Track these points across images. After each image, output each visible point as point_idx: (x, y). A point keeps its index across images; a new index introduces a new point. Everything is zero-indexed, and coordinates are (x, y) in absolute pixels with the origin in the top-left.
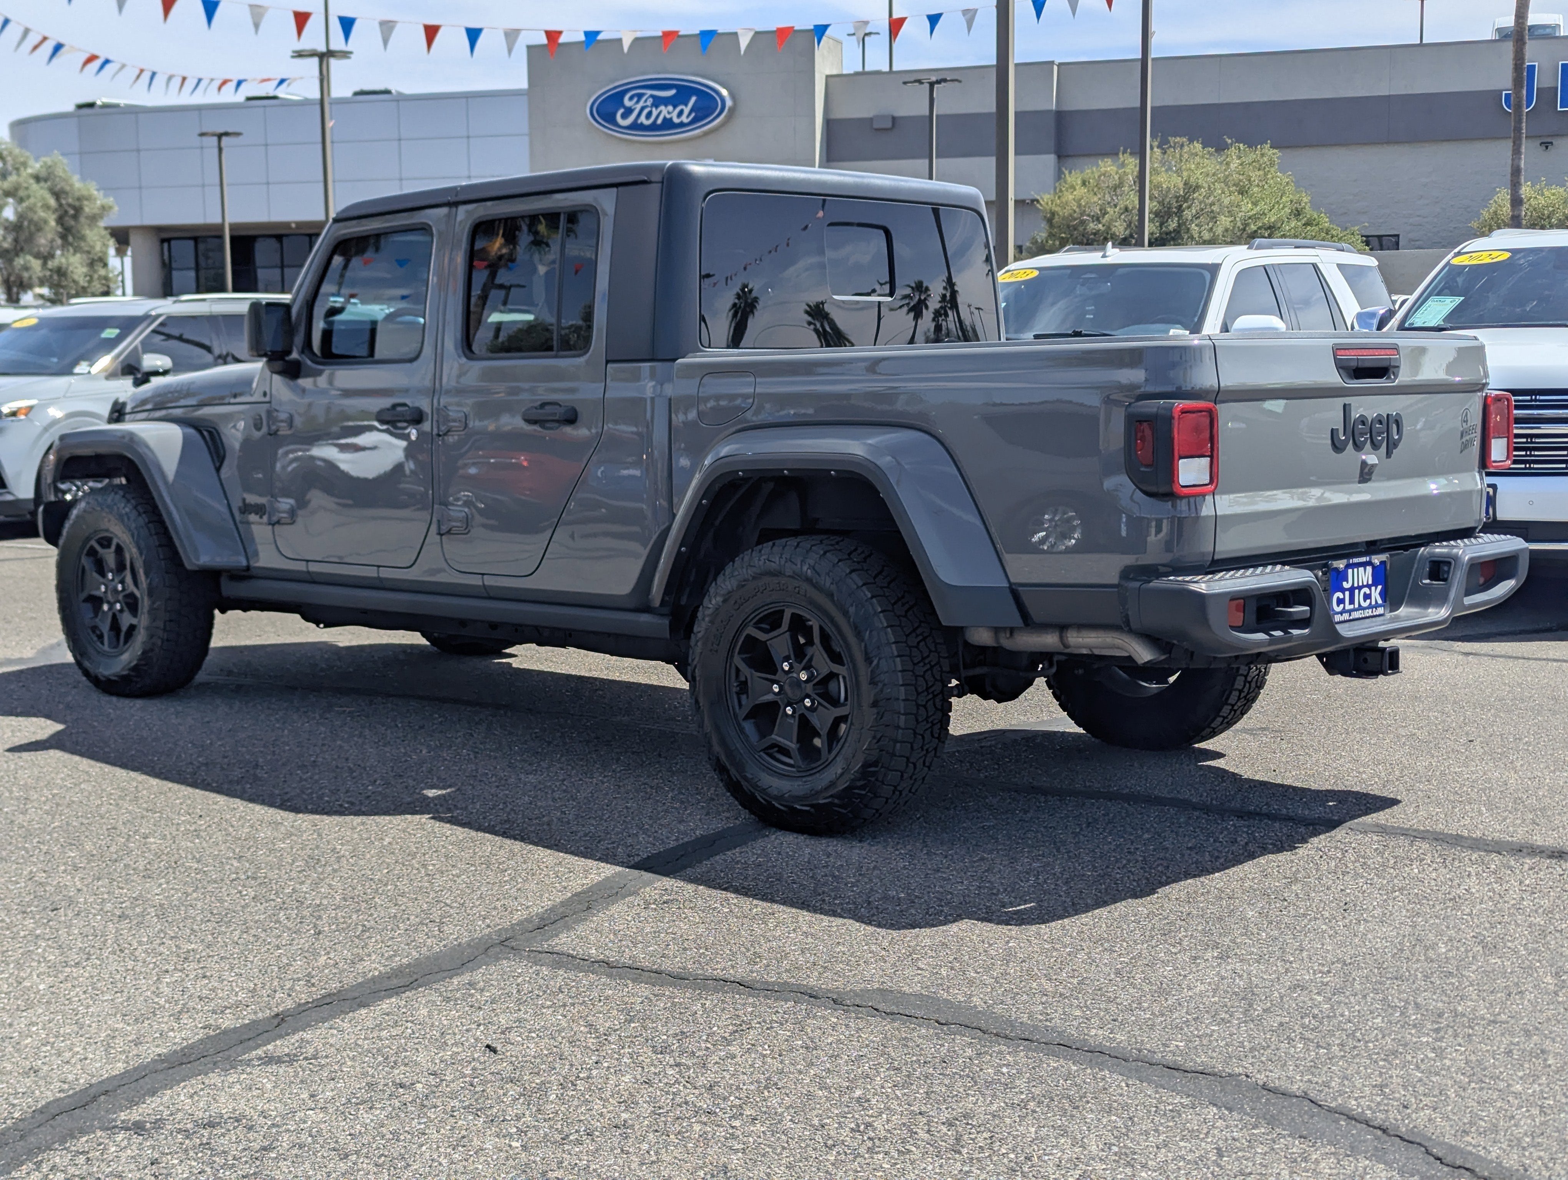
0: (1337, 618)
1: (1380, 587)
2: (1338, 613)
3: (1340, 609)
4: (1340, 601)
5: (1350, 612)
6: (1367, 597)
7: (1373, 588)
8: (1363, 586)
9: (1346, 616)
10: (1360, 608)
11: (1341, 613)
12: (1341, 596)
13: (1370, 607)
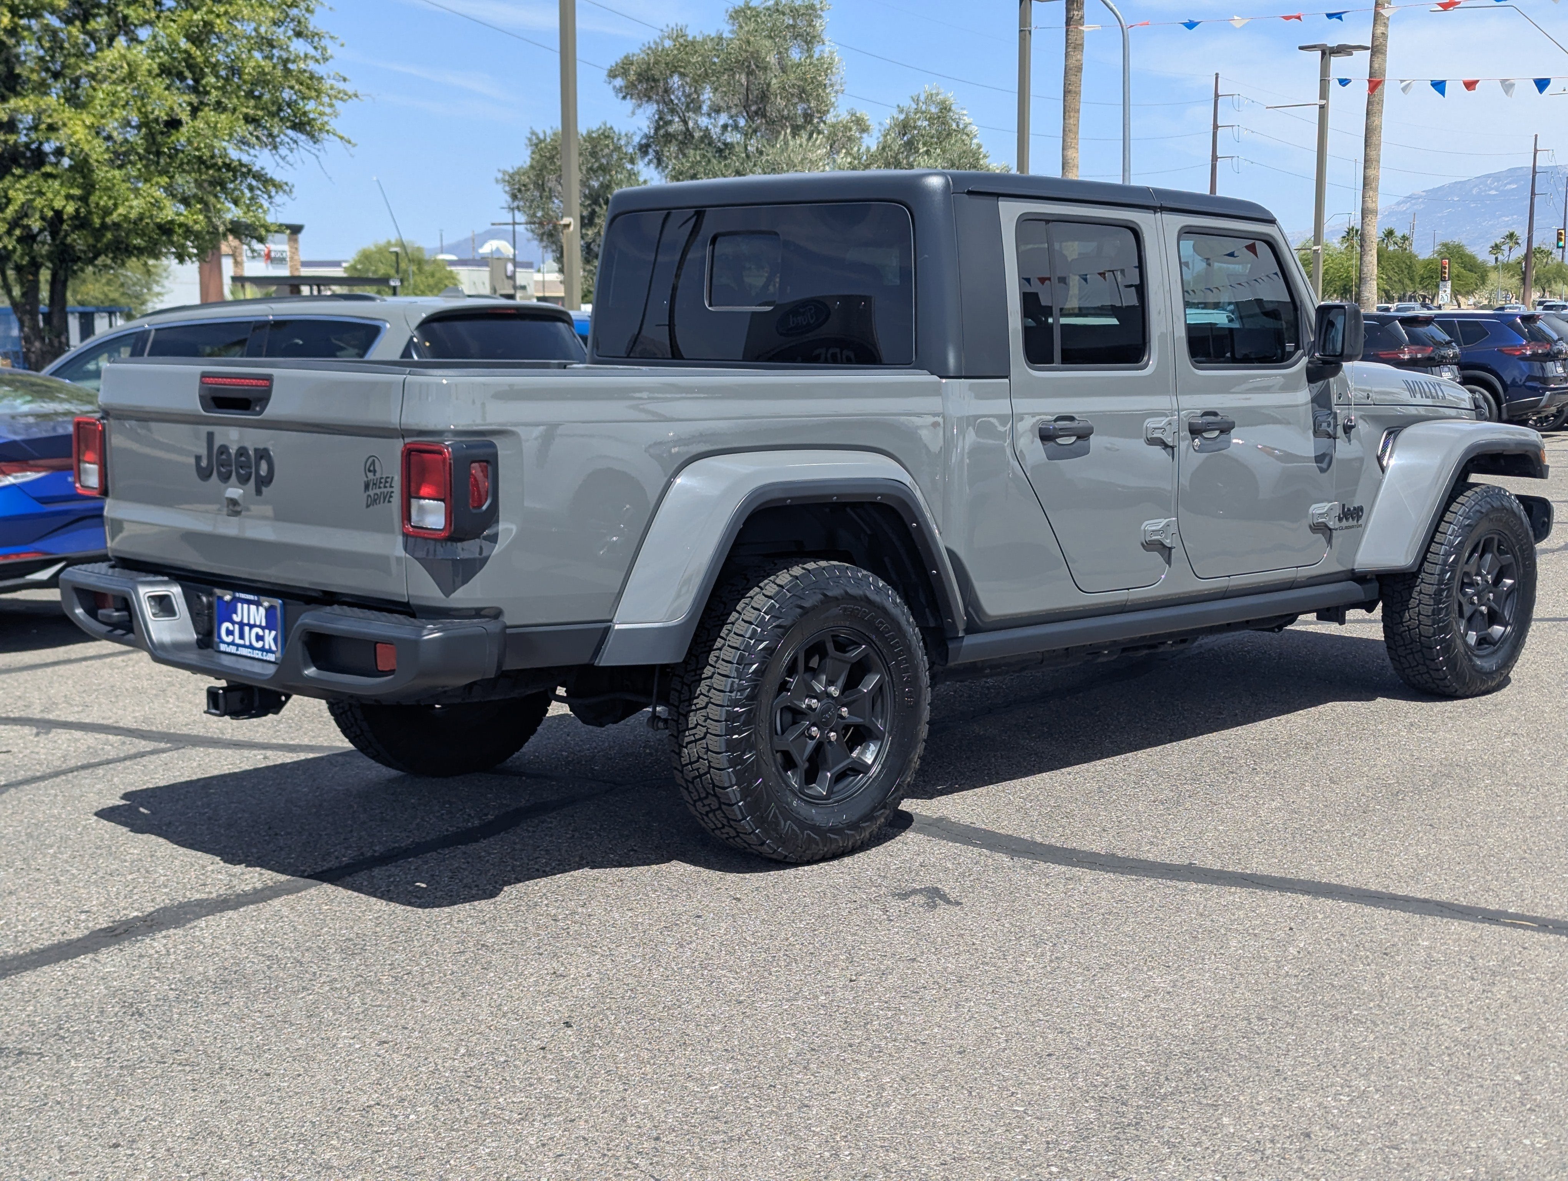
0: (223, 647)
1: (273, 633)
2: (224, 642)
3: (229, 639)
4: (229, 632)
5: (238, 646)
6: (259, 638)
7: (267, 631)
8: (255, 626)
9: (232, 649)
10: (251, 647)
11: (228, 644)
12: (231, 628)
13: (262, 649)
